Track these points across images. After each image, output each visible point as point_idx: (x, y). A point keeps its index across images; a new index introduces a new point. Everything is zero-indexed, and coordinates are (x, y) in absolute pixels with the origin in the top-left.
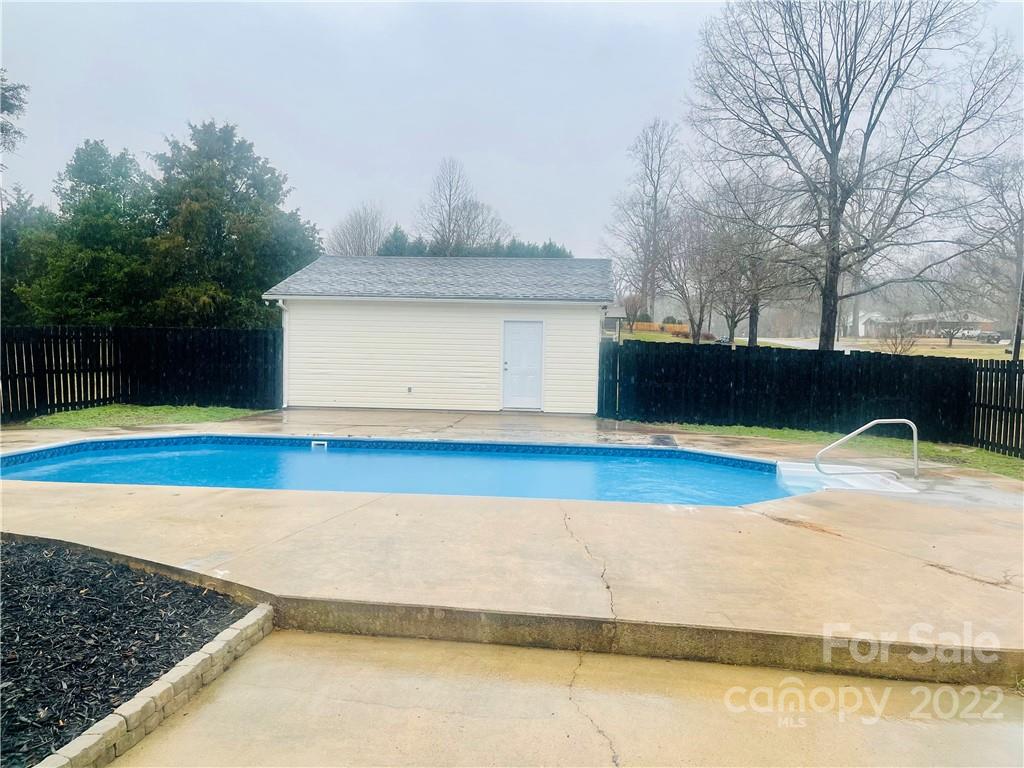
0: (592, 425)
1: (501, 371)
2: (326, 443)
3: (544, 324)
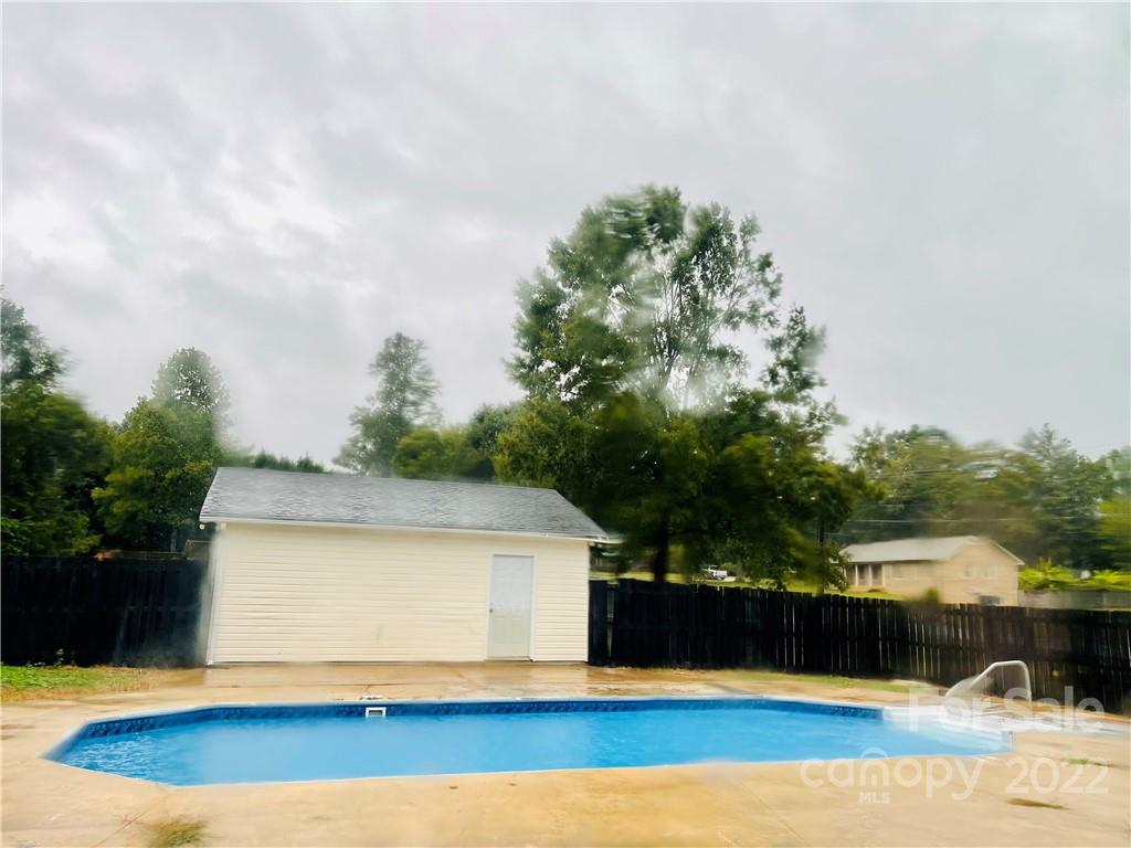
0: (582, 674)
1: (488, 614)
2: (384, 709)
3: (535, 559)
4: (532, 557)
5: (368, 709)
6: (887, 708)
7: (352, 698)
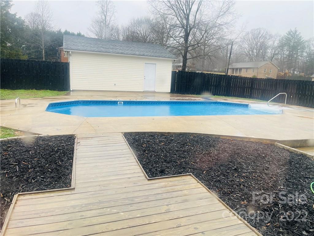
0: (169, 95)
1: (144, 79)
2: (123, 102)
3: (156, 65)
4: (156, 64)
5: (118, 102)
6: (250, 104)
7: (113, 99)
